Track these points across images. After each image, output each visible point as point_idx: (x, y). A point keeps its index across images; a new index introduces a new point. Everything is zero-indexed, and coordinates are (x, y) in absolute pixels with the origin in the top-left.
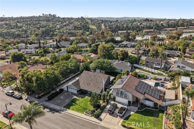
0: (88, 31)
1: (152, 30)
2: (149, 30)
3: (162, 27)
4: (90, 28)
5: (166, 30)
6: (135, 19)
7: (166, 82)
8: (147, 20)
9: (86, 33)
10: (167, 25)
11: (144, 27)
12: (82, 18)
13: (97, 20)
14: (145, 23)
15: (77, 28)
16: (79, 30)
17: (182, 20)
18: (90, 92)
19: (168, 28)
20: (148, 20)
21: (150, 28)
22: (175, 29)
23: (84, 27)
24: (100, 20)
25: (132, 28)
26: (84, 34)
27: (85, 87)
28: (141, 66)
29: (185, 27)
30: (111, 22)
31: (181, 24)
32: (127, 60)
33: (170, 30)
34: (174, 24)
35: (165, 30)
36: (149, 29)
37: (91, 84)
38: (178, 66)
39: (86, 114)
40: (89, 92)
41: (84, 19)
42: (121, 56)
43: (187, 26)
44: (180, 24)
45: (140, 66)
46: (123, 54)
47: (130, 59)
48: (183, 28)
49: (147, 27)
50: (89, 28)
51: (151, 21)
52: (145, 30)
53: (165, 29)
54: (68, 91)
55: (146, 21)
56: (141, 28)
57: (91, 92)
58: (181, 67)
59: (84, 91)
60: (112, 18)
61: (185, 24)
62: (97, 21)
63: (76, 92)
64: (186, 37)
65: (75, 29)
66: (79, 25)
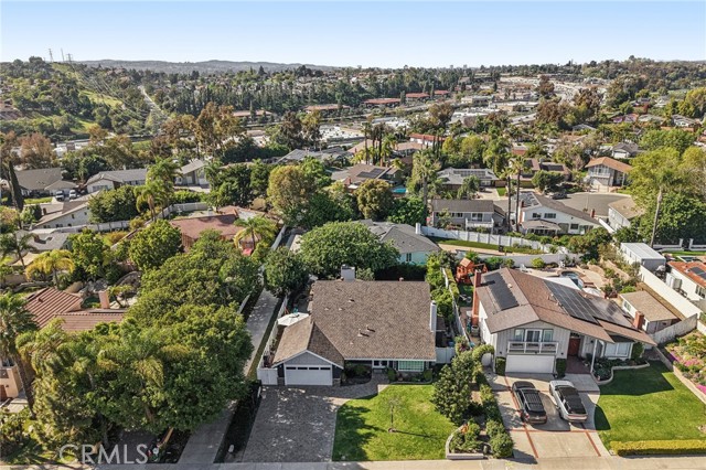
0: (89, 116)
1: (336, 106)
2: (326, 107)
3: (361, 95)
4: (95, 105)
5: (374, 106)
6: (261, 69)
7: (572, 269)
8: (304, 71)
9: (80, 125)
10: (372, 88)
11: (305, 97)
12: (36, 62)
13: (107, 70)
14: (301, 85)
15: (36, 105)
16: (46, 114)
17: (409, 71)
18: (381, 366)
19: (377, 97)
20: (309, 72)
21: (324, 98)
22: (399, 100)
23: (65, 102)
24: (124, 71)
25: (265, 99)
26: (72, 130)
27: (364, 350)
28: (450, 229)
29: (423, 94)
30: (174, 80)
31: (410, 85)
32: (398, 215)
33: (386, 105)
34: (393, 85)
35: (373, 104)
36: (322, 103)
37: (378, 332)
38: (535, 215)
39: (453, 454)
40: (376, 363)
41: (48, 66)
42: (373, 206)
43: (428, 88)
44: (407, 85)
45: (447, 232)
46: (379, 195)
47: (407, 212)
48: (419, 95)
49: (315, 96)
50: (89, 106)
51: (319, 73)
52: (310, 108)
53: (371, 101)
54: (281, 384)
55: (302, 75)
56: (296, 99)
57: (384, 363)
58: (542, 217)
59: (354, 365)
60: (165, 64)
61: (420, 83)
62: (113, 74)
63: (326, 379)
64: (460, 126)
65: (25, 113)
66: (36, 96)
